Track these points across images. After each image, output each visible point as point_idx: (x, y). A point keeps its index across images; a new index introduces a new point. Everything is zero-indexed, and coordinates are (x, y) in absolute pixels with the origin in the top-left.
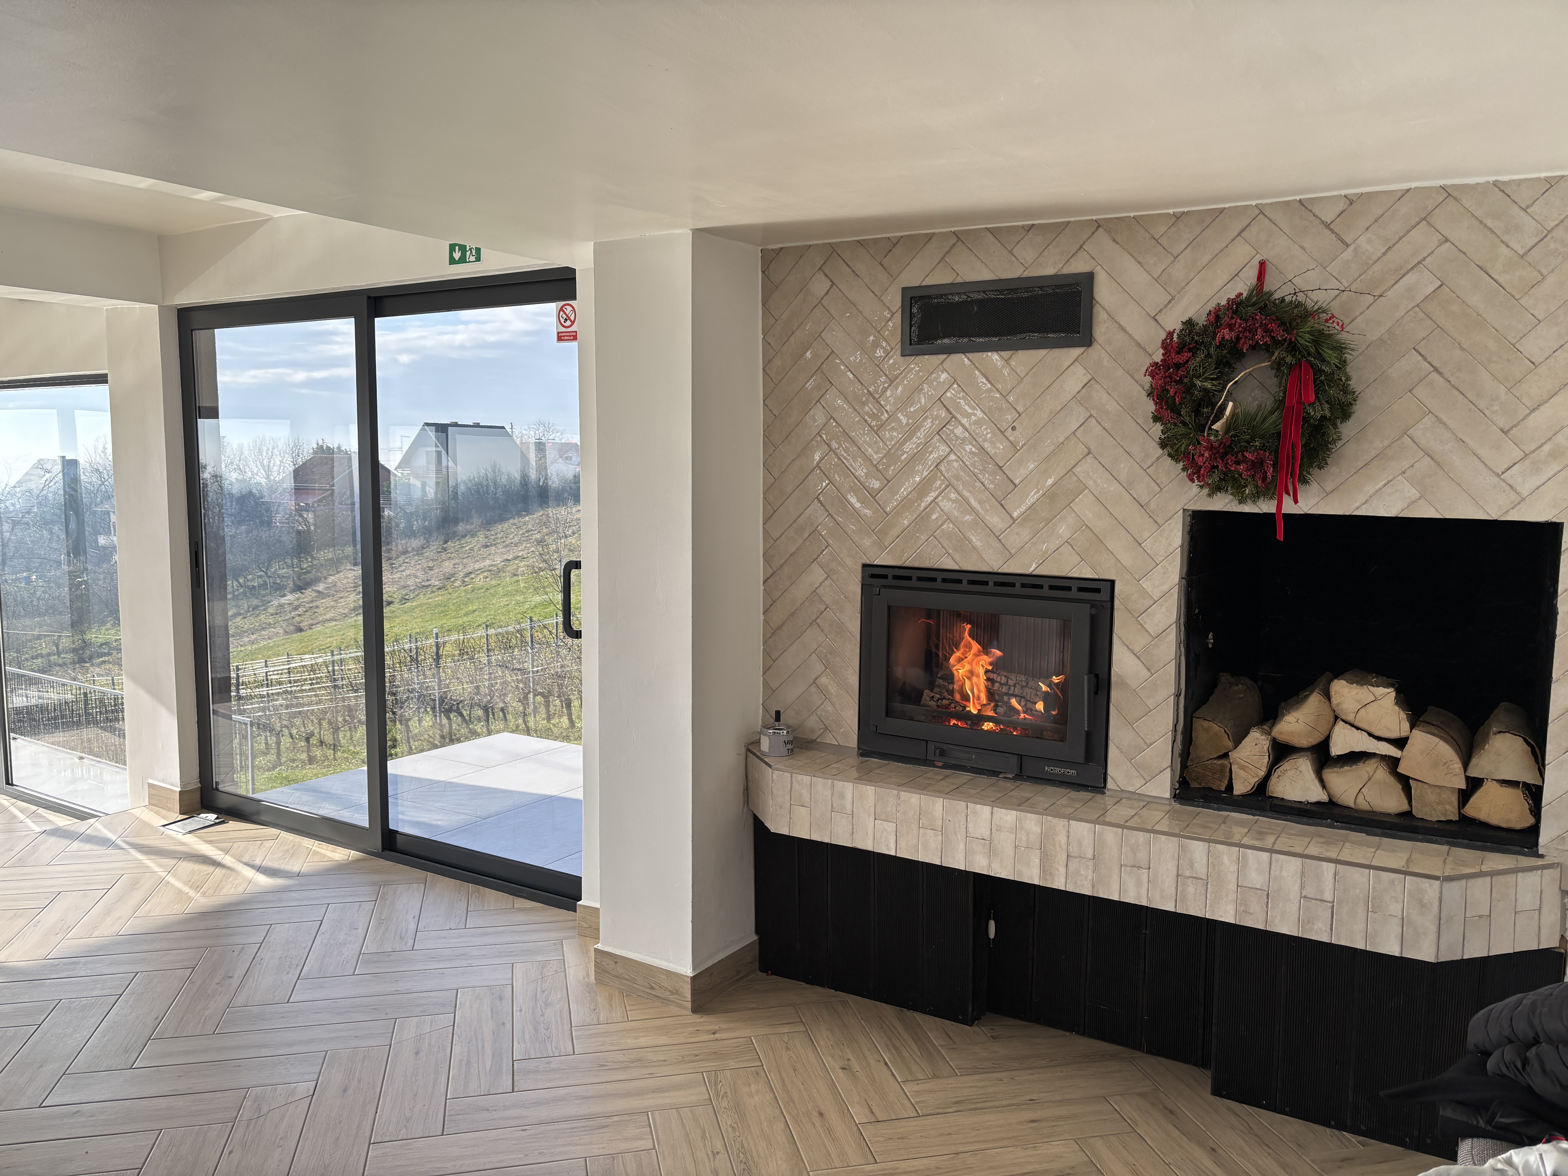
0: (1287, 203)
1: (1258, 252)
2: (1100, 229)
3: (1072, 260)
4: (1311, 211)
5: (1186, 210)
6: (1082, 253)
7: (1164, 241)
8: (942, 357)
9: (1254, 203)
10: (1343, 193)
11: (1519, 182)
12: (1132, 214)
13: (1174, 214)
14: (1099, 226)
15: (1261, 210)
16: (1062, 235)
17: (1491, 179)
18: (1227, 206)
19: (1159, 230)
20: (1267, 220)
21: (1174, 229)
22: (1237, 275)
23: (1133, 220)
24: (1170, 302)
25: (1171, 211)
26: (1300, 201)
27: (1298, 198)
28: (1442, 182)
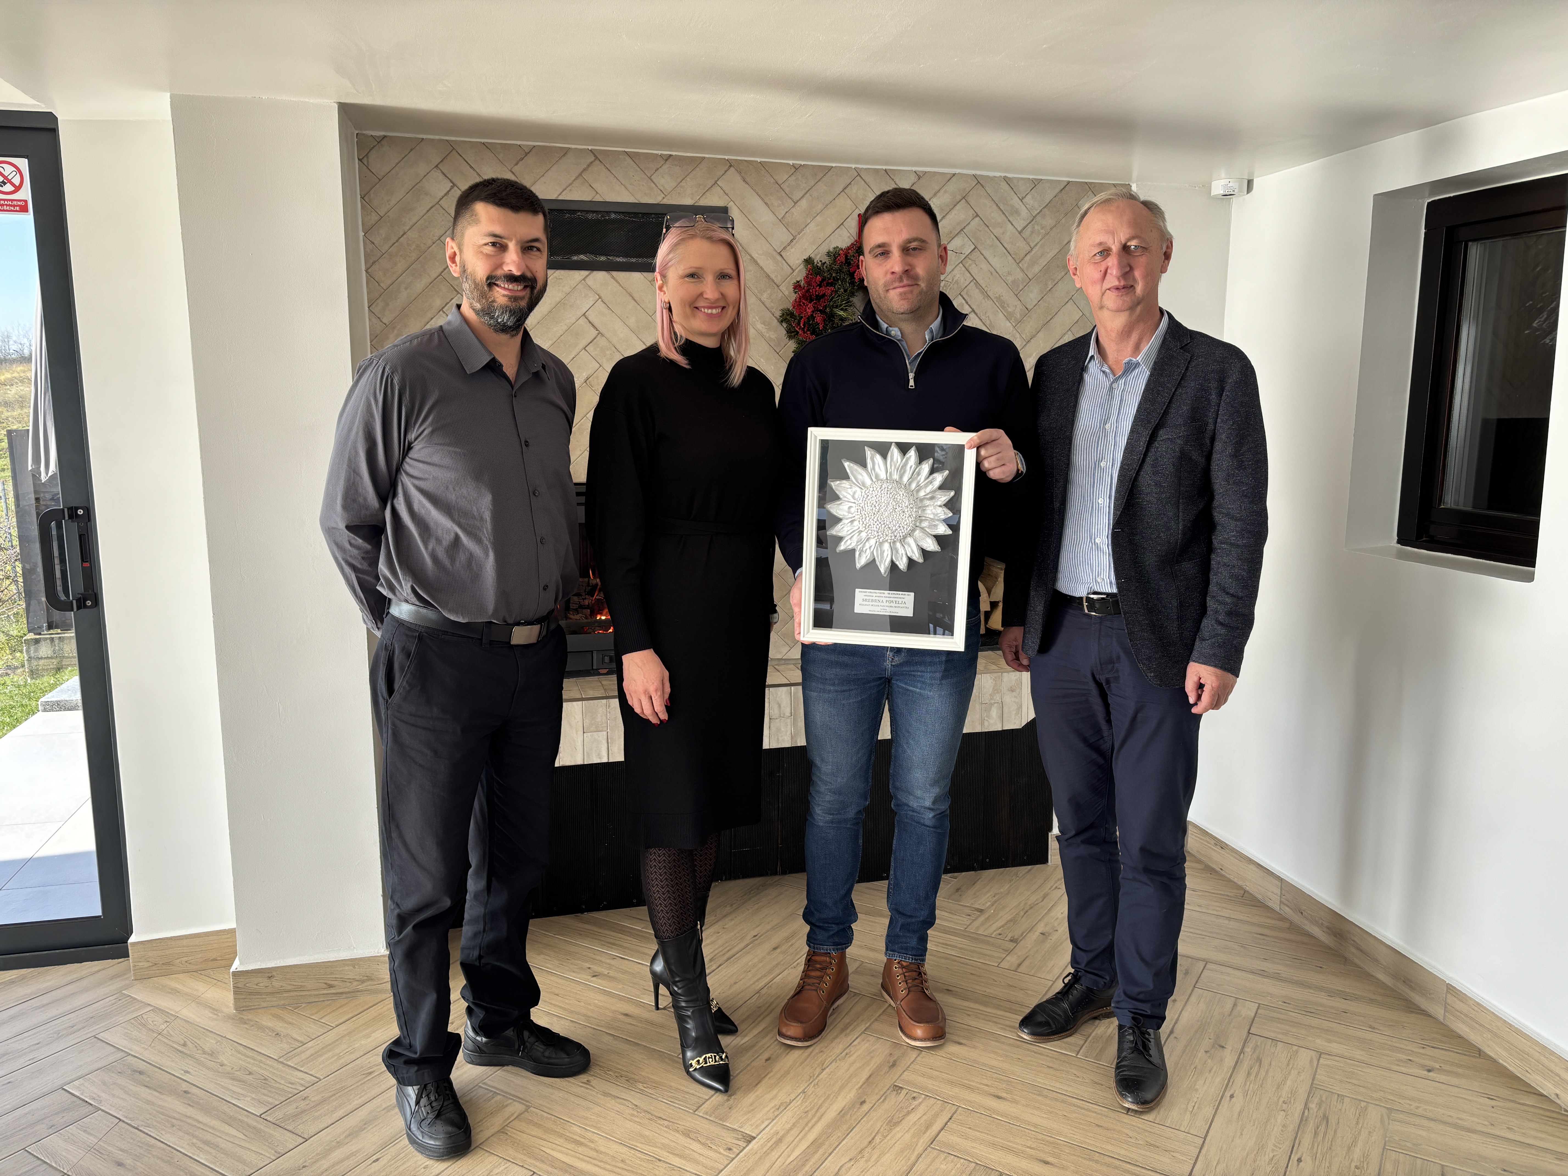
0: (877, 170)
1: (857, 207)
2: (732, 168)
3: (708, 194)
4: (893, 180)
5: (803, 163)
6: (716, 189)
7: (784, 186)
8: (584, 273)
9: (853, 166)
10: (914, 169)
11: (1019, 179)
12: (759, 160)
13: (793, 165)
14: (731, 166)
15: (858, 173)
16: (698, 169)
17: (1003, 175)
18: (834, 165)
19: (782, 177)
20: (863, 182)
21: (793, 178)
22: (842, 224)
23: (760, 165)
24: (792, 241)
25: (791, 162)
26: (886, 170)
27: (884, 167)
28: (974, 172)
